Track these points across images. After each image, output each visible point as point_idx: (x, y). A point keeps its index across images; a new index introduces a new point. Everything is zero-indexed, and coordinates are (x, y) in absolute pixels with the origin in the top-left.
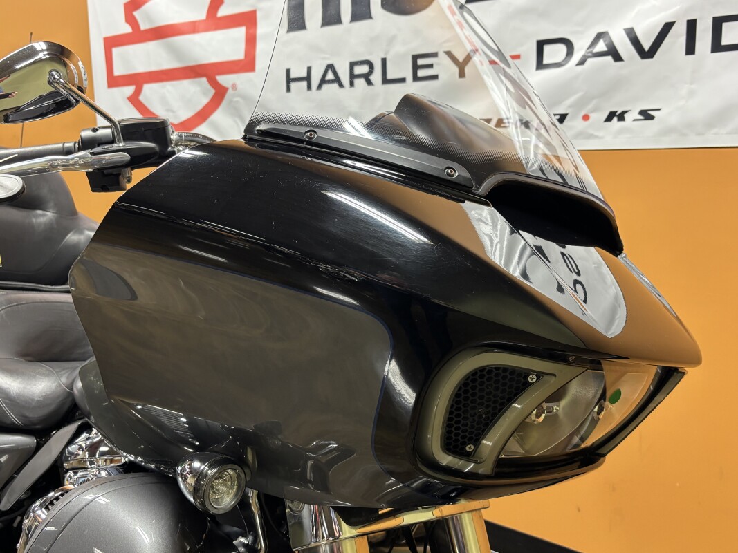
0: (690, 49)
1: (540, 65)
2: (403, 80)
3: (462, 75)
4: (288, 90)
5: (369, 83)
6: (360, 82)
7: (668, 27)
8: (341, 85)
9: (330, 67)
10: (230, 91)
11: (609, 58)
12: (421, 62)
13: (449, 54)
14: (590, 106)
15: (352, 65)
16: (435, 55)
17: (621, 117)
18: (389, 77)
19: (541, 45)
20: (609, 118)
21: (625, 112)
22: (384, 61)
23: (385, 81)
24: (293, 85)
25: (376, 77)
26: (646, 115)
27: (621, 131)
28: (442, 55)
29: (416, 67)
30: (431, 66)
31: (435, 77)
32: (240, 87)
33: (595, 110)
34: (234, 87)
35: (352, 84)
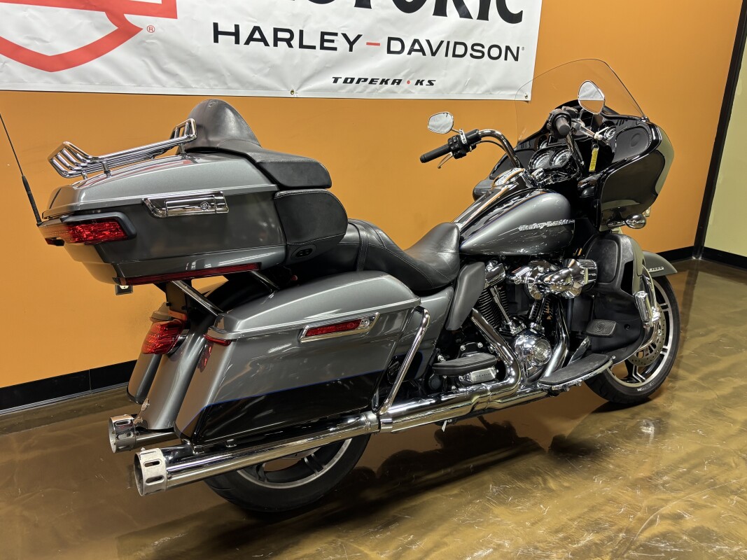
0: (446, 55)
1: (389, 51)
2: (314, 47)
3: (351, 50)
4: (216, 40)
5: (290, 46)
6: (282, 45)
7: (442, 42)
8: (266, 44)
9: (256, 29)
10: (144, 32)
11: (421, 53)
12: (326, 37)
13: (345, 35)
14: (411, 77)
15: (276, 31)
16: (336, 34)
17: (421, 84)
18: (305, 43)
19: (390, 39)
20: (417, 84)
21: (423, 81)
22: (301, 32)
23: (301, 46)
24: (220, 37)
25: (295, 42)
26: (431, 83)
27: (422, 90)
28: (340, 35)
29: (323, 40)
30: (332, 41)
31: (335, 49)
32: (158, 30)
33: (412, 79)
34: (151, 29)
35: (276, 45)
